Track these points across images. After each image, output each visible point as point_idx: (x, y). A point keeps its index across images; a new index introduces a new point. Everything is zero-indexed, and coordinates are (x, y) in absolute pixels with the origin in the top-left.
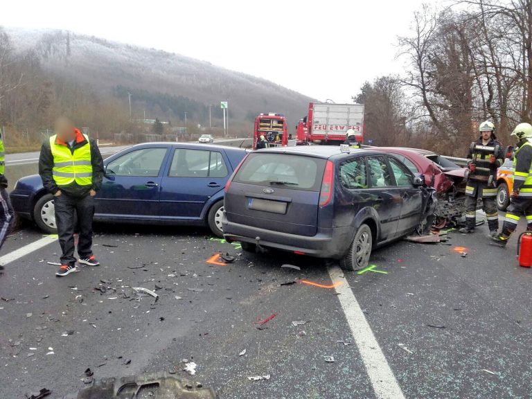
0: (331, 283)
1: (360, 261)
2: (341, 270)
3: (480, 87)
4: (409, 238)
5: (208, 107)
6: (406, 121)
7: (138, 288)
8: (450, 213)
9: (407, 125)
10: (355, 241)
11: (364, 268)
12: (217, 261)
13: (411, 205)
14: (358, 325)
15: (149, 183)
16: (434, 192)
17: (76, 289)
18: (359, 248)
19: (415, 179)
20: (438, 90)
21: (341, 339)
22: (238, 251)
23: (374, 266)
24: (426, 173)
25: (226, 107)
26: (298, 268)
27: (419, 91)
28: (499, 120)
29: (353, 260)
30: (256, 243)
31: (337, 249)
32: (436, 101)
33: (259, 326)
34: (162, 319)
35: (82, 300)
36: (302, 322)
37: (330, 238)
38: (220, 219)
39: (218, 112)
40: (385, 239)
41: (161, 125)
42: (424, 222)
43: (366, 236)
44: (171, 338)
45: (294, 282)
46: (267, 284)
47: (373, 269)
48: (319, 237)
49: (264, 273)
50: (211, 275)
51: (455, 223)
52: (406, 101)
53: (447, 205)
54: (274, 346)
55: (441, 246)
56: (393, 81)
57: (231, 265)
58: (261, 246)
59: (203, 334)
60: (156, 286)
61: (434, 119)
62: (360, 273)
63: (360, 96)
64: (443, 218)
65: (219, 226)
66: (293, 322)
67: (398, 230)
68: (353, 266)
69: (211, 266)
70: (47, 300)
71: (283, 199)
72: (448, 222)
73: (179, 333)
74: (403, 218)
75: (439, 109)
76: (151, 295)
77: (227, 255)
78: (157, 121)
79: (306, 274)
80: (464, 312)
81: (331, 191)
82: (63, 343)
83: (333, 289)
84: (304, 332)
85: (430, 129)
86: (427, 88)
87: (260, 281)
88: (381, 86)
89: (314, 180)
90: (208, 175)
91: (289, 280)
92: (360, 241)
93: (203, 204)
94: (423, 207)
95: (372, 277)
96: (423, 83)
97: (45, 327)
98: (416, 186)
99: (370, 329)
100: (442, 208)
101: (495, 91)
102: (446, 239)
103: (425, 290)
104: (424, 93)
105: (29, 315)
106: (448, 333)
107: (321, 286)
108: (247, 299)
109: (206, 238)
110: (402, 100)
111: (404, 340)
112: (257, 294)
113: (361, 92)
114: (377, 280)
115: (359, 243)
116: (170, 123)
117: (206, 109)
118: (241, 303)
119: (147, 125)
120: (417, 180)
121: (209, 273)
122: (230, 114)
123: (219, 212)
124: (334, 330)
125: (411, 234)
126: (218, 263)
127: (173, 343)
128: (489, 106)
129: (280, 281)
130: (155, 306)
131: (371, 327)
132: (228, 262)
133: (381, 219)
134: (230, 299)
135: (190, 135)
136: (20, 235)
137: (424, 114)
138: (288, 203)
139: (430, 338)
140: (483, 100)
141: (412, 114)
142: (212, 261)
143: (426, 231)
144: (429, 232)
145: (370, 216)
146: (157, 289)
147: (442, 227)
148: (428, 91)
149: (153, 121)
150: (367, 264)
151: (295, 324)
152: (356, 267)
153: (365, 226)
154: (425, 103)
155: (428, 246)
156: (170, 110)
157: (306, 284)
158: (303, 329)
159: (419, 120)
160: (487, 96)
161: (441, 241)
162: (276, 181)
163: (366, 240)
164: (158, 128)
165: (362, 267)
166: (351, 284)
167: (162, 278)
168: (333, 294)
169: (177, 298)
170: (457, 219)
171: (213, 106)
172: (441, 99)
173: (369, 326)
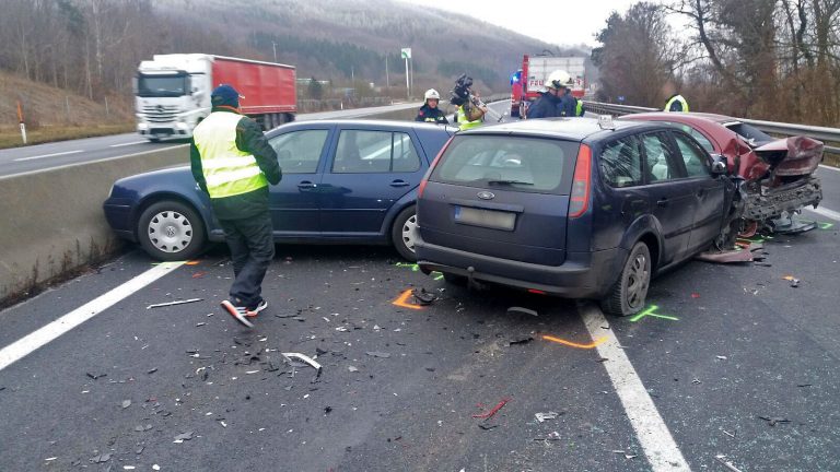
0: (590, 341)
1: (633, 300)
2: (602, 316)
3: (788, 12)
4: (704, 256)
5: (384, 59)
6: (675, 66)
7: (291, 354)
8: (764, 212)
9: (676, 72)
10: (626, 269)
11: (640, 312)
12: (407, 302)
13: (709, 207)
14: (644, 419)
15: (303, 182)
16: (743, 182)
17: (197, 355)
18: (631, 281)
19: (715, 163)
20: (722, 19)
21: (618, 448)
22: (440, 285)
23: (654, 308)
24: (725, 152)
25: (409, 56)
26: (535, 314)
27: (693, 21)
28: (816, 60)
29: (623, 300)
30: (469, 276)
31: (598, 284)
32: (719, 34)
33: (481, 421)
34: (328, 410)
35: (206, 376)
36: (551, 415)
37: (587, 269)
38: (410, 234)
39: (398, 65)
40: (670, 262)
41: (319, 86)
42: (727, 230)
43: (642, 260)
44: (344, 445)
45: (531, 339)
46: (488, 342)
47: (653, 312)
48: (568, 268)
49: (482, 322)
50: (401, 326)
51: (771, 228)
52: (673, 36)
53: (758, 200)
54: (509, 461)
55: (757, 268)
56: (654, 8)
57: (431, 308)
58: (477, 280)
59: (393, 439)
60: (318, 350)
61: (717, 62)
62: (634, 320)
63: (605, 31)
64: (752, 221)
65: (408, 244)
66: (537, 415)
67: (690, 247)
68: (623, 310)
69: (400, 310)
70: (153, 376)
71: (509, 208)
72: (761, 227)
73: (356, 437)
74: (697, 228)
75: (723, 47)
76: (310, 365)
77: (423, 291)
78: (314, 80)
79: (547, 323)
80: (815, 390)
81: (588, 194)
82: (176, 457)
83: (594, 351)
84: (557, 434)
85: (710, 77)
86: (705, 16)
87: (477, 336)
88: (636, 15)
89: (560, 177)
90: (391, 168)
91: (522, 336)
92: (633, 269)
93: (385, 213)
94: (725, 208)
95: (654, 327)
96: (699, 8)
97: (149, 426)
98: (715, 175)
99: (664, 427)
100: (751, 206)
101: (810, 17)
102: (762, 256)
103: (745, 349)
104: (701, 25)
105: (127, 403)
106: (796, 432)
107: (575, 345)
108: (459, 370)
109: (391, 263)
110: (668, 35)
111: (725, 446)
112: (474, 361)
113: (605, 26)
114: (664, 332)
115: (631, 271)
116: (331, 83)
117: (380, 61)
118: (450, 377)
119: (299, 86)
120: (718, 166)
121: (397, 324)
122: (416, 65)
123: (408, 223)
124: (606, 429)
125: (707, 251)
126: (410, 306)
127: (346, 456)
128: (800, 39)
129: (507, 337)
130: (317, 385)
131: (666, 422)
132: (426, 304)
133: (664, 233)
134: (432, 370)
135: (360, 99)
136: (120, 264)
137: (701, 55)
138: (518, 214)
139: (768, 443)
140: (793, 30)
141: (683, 55)
142: (400, 302)
143: (729, 244)
144: (733, 244)
145: (649, 230)
146: (320, 353)
147: (750, 235)
148: (707, 20)
149: (308, 81)
150: (643, 303)
151: (540, 417)
152: (627, 310)
153: (642, 244)
154: (703, 38)
155: (736, 269)
156: (331, 63)
157: (549, 341)
158: (553, 427)
159: (692, 65)
160: (797, 26)
161: (755, 260)
162: (498, 179)
163: (642, 266)
164: (315, 90)
165: (637, 310)
166: (623, 342)
167: (326, 334)
168: (595, 361)
169: (352, 369)
170: (774, 221)
171: (391, 55)
172: (726, 33)
173: (662, 421)
